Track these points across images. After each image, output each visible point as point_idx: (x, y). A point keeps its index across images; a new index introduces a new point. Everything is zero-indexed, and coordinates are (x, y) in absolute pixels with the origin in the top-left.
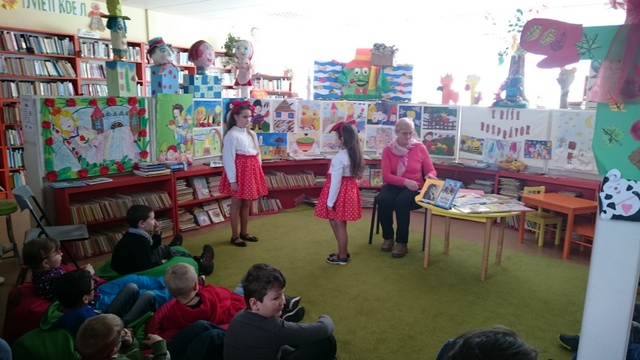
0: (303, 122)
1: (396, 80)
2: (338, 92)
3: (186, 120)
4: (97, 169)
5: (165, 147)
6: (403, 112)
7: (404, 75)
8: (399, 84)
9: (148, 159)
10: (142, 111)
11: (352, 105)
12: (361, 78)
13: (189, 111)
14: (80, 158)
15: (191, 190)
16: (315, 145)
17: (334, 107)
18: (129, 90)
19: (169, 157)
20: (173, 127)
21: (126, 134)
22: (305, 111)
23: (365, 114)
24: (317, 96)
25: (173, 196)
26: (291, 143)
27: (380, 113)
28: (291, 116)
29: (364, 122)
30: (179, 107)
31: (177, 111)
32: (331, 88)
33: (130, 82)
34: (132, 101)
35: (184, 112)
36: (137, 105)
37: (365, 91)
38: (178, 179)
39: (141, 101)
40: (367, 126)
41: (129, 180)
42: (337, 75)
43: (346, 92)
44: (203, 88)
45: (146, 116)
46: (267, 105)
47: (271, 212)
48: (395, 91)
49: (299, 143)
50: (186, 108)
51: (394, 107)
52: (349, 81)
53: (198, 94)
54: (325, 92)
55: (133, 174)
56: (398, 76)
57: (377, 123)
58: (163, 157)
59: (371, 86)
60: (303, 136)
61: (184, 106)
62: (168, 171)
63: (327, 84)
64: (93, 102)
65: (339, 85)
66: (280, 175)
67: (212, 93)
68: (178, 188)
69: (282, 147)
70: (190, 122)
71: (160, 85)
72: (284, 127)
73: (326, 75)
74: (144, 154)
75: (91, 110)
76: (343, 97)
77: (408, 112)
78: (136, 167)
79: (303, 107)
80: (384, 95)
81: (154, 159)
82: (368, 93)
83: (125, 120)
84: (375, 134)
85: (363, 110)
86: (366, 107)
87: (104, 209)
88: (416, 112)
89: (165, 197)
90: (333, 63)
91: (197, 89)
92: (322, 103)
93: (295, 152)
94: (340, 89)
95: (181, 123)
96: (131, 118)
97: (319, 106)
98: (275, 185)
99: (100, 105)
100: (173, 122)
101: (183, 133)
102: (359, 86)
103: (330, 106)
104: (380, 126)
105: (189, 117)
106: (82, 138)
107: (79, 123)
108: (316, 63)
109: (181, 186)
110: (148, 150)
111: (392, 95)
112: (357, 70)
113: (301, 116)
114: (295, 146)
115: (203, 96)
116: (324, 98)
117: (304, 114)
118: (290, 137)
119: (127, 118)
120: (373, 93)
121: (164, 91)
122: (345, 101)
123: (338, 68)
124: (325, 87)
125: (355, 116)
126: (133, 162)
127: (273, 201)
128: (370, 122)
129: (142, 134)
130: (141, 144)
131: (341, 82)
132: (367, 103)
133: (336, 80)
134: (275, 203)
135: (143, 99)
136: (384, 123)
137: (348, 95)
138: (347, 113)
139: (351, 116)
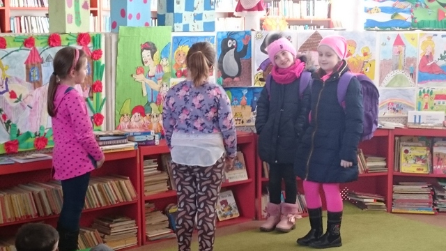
2: (407, 17)
3: (160, 67)
4: (31, 141)
5: (127, 109)
9: (103, 126)
10: (97, 54)
13: (165, 52)
14: (7, 125)
15: (165, 176)
17: (399, 42)
18: (79, 23)
20: (140, 77)
22: (351, 49)
24: (370, 25)
25: (137, 184)
30: (150, 47)
31: (147, 53)
32: (394, 11)
33: (81, 10)
34: (83, 38)
35: (157, 54)
36: (90, 45)
38: (146, 158)
39: (95, 40)
43: (420, 16)
44: (188, 17)
45: (102, 60)
50: (160, 48)
53: (179, 27)
54: (386, 18)
58: (124, 125)
61: (157, 46)
62: (131, 146)
63: (388, 4)
64: (29, 42)
65: (409, 5)
67: (200, 23)
68: (146, 172)
70: (166, 70)
71: (123, 13)
74: (97, 119)
75: (25, 54)
76: (414, 26)
81: (112, 126)
91: (178, 18)
92: (379, 36)
94: (411, 11)
95: (153, 71)
97: (372, 41)
99: (39, 46)
100: (140, 71)
101: (156, 87)
103: (393, 40)
105: (164, 62)
106: (13, 95)
107: (9, 73)
109: (150, 168)
110: (103, 112)
115: (186, 29)
116: (383, 27)
121: (130, 23)
122: (418, 32)
124: (384, 10)
125: (436, 57)
129: (96, 88)
130: (93, 103)
135: (99, 36)
137: (423, 22)
138: (421, 52)
139: (428, 57)
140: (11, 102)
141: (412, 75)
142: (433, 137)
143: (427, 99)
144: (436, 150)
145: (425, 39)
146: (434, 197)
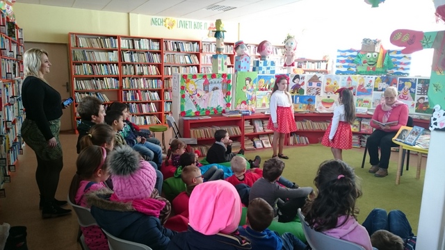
0: (326, 89)
1: (398, 60)
2: (354, 69)
3: (252, 86)
4: (204, 111)
5: (240, 102)
6: (402, 83)
7: (405, 57)
8: (401, 63)
9: (230, 108)
10: (229, 81)
11: (363, 78)
12: (372, 60)
13: (255, 81)
14: (196, 105)
15: (253, 127)
16: (334, 104)
17: (349, 79)
18: (223, 70)
19: (242, 107)
20: (245, 90)
21: (220, 93)
22: (329, 82)
23: (373, 84)
24: (338, 72)
25: (242, 129)
26: (318, 102)
27: (385, 83)
28: (319, 85)
29: (371, 90)
30: (249, 79)
31: (247, 81)
32: (349, 67)
33: (224, 65)
34: (224, 76)
35: (251, 82)
36: (227, 78)
37: (374, 69)
38: (246, 120)
39: (229, 76)
40: (373, 92)
41: (219, 119)
42: (353, 58)
43: (360, 69)
44: (264, 68)
45: (231, 84)
46: (303, 78)
47: (301, 145)
48: (397, 68)
49: (324, 103)
50: (253, 80)
51: (396, 79)
52: (362, 62)
53: (260, 72)
54: (345, 69)
55: (222, 116)
56: (400, 58)
57: (381, 91)
58: (238, 107)
59: (378, 65)
60: (326, 98)
61: (252, 78)
62: (240, 115)
63: (346, 64)
64: (205, 76)
65: (355, 65)
66: (309, 122)
67: (269, 71)
68: (245, 125)
69: (312, 104)
70: (255, 88)
71: (239, 67)
72: (314, 92)
73: (346, 58)
74: (228, 105)
75: (203, 81)
76: (357, 73)
77: (406, 83)
78: (224, 112)
79: (327, 79)
80: (388, 71)
81: (233, 108)
82: (376, 70)
84: (379, 98)
85: (371, 81)
86: (373, 79)
87: (206, 133)
88: (412, 83)
89: (238, 129)
90: (351, 51)
91: (261, 69)
92: (341, 77)
93: (321, 108)
94: (356, 67)
95: (250, 88)
96: (223, 85)
97: (338, 79)
98: (305, 128)
99: (208, 78)
100: (245, 88)
101: (251, 94)
102: (370, 65)
103: (347, 79)
105: (254, 85)
106: (198, 95)
107: (197, 87)
108: (339, 51)
109: (247, 124)
110: (231, 103)
111: (395, 71)
112: (369, 54)
113: (325, 85)
114: (321, 104)
115: (263, 73)
116: (344, 73)
117: (328, 84)
118: (317, 99)
119: (221, 85)
120: (381, 70)
121: (242, 70)
122: (358, 75)
123: (355, 54)
124: (344, 66)
125: (365, 86)
126: (222, 109)
127: (303, 138)
128: (376, 89)
129: (228, 94)
130: (227, 99)
131: (356, 63)
132: (374, 77)
133: (352, 62)
134: (304, 140)
135: (230, 75)
137: (361, 71)
138: (359, 83)
139: (362, 86)
140: (198, 98)
141: (354, 92)
142: (361, 118)
143: (360, 102)
144: (362, 123)
145: (360, 78)
146: (361, 141)
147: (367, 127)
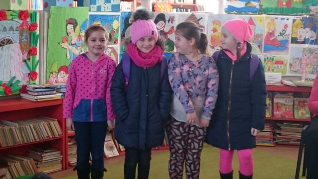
0: (213, 40)
2: (256, 5)
3: (80, 37)
5: (55, 68)
9: (37, 81)
10: (34, 26)
13: (84, 27)
17: (251, 22)
19: (60, 79)
20: (65, 45)
21: (14, 52)
22: (217, 27)
23: (289, 31)
27: (308, 29)
29: (287, 41)
30: (73, 22)
31: (70, 27)
34: (23, 15)
35: (78, 28)
36: (28, 20)
39: (32, 16)
40: (291, 46)
43: (266, 4)
44: (100, 2)
45: (37, 32)
46: (172, 19)
53: (94, 7)
54: (240, 5)
57: (304, 42)
58: (52, 80)
67: (109, 5)
74: (33, 75)
76: (261, 11)
78: (24, 90)
79: (214, 22)
80: (312, 8)
81: (43, 82)
82: (293, 6)
83: (15, 36)
84: (300, 55)
85: (286, 26)
86: (290, 22)
94: (259, 1)
95: (74, 40)
96: (21, 34)
100: (65, 40)
101: (77, 52)
104: (307, 46)
110: (37, 71)
115: (99, 9)
116: (240, 11)
117: (215, 30)
119: (17, 34)
120: (300, 6)
121: (58, 4)
122: (264, 16)
125: (277, 34)
126: (21, 84)
128: (294, 40)
129: (32, 52)
130: (30, 63)
132: (291, 18)
135: (35, 13)
136: (312, 42)
137: (267, 9)
138: (266, 30)
139: (271, 34)
141: (259, 46)
142: (274, 91)
143: (269, 64)
144: (276, 100)
145: (269, 21)
146: (274, 134)
147: (283, 108)
